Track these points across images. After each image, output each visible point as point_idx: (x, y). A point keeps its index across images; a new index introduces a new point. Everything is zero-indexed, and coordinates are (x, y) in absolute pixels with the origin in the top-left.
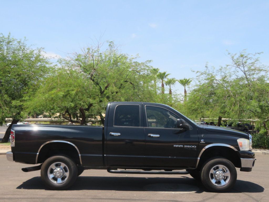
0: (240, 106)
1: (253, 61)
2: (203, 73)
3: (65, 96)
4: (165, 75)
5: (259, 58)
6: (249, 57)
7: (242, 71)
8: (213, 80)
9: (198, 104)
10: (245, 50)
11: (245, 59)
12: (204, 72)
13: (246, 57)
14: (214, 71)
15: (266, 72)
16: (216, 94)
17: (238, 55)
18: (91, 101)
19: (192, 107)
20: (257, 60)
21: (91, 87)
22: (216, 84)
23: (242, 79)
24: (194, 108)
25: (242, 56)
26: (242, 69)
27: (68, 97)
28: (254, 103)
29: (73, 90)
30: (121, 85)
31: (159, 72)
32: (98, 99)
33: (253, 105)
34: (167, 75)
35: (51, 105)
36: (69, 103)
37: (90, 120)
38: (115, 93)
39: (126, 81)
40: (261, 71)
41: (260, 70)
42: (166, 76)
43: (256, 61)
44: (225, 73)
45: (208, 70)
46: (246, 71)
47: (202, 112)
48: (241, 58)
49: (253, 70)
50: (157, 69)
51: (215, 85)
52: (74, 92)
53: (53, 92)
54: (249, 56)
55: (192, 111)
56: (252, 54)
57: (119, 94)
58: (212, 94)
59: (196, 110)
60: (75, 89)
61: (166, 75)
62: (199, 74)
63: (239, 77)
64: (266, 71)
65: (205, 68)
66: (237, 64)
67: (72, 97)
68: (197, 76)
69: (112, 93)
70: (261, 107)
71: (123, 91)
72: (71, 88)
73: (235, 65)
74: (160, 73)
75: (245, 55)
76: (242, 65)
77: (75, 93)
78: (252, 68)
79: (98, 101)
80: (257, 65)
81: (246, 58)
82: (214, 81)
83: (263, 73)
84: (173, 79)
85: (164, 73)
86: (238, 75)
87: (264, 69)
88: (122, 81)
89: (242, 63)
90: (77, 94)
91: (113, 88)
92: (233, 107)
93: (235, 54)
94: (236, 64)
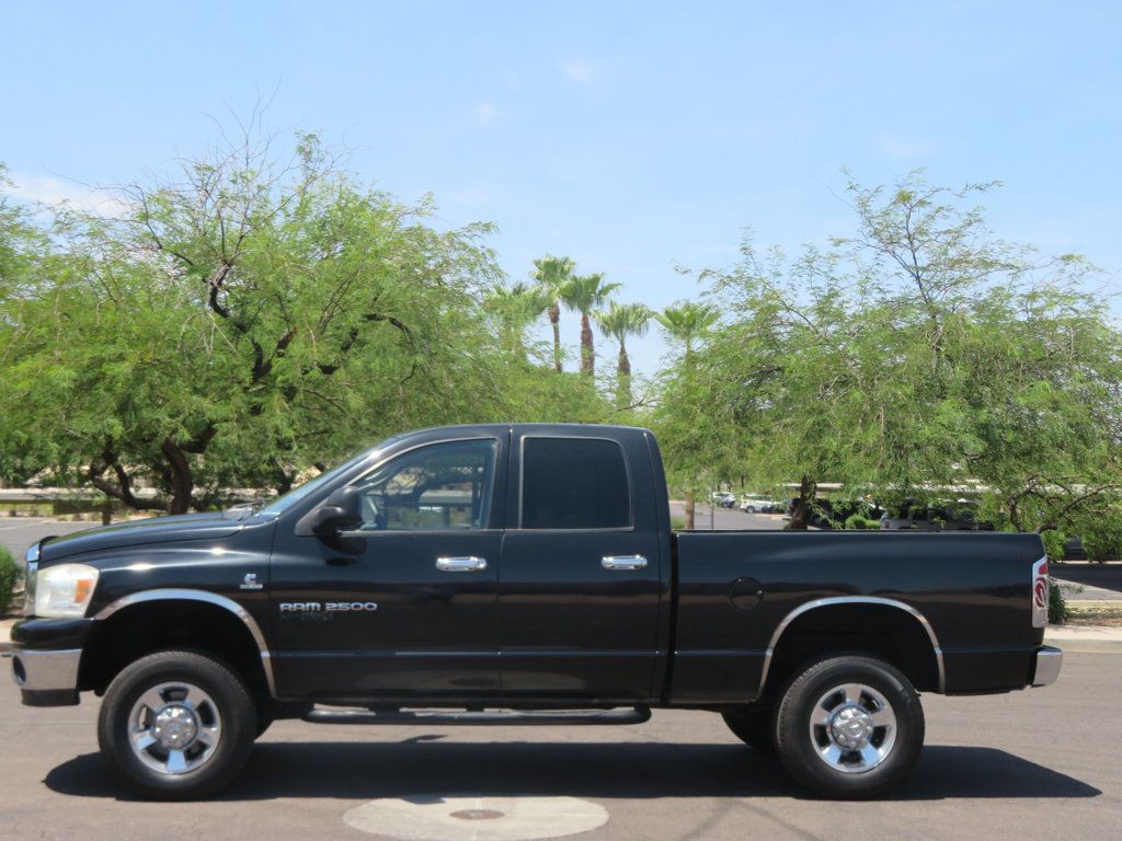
0: (890, 425)
1: (954, 222)
2: (729, 277)
3: (85, 386)
4: (596, 287)
5: (983, 208)
6: (936, 205)
7: (905, 266)
8: (774, 309)
9: (701, 418)
10: (921, 171)
11: (918, 215)
12: (734, 276)
13: (922, 203)
14: (781, 270)
15: (1012, 271)
16: (787, 373)
17: (889, 194)
18: (210, 408)
19: (674, 432)
20: (972, 220)
21: (209, 343)
22: (789, 329)
23: (903, 304)
24: (686, 437)
25: (904, 198)
26: (908, 258)
27: (101, 391)
28: (951, 411)
29: (121, 358)
30: (354, 333)
31: (571, 274)
32: (239, 401)
33: (945, 422)
34: (605, 291)
35: (22, 429)
36: (102, 420)
37: (232, 494)
38: (316, 373)
39: (371, 317)
40: (992, 267)
41: (988, 265)
42: (601, 292)
43: (969, 224)
44: (833, 279)
45: (752, 266)
46: (925, 269)
47: (720, 457)
48: (902, 211)
49: (953, 264)
50: (566, 260)
51: (783, 333)
52: (124, 369)
53: (23, 366)
54: (936, 201)
55: (678, 451)
56: (949, 189)
57: (340, 374)
58: (765, 373)
59: (695, 447)
60: (129, 351)
61: (600, 288)
62: (708, 283)
63: (889, 297)
64: (1012, 267)
65: (742, 257)
66: (885, 235)
67: (119, 388)
68: (703, 294)
69: (306, 372)
70: (984, 431)
71: (357, 363)
72: (111, 350)
73: (873, 241)
74: (575, 279)
75: (920, 196)
76: (905, 241)
77: (129, 370)
78: (953, 253)
79: (240, 408)
80: (973, 242)
81: (926, 210)
82: (780, 313)
83: (998, 278)
84: (635, 308)
85: (595, 281)
86: (889, 288)
87: (1003, 259)
88: (354, 318)
89: (905, 233)
90: (139, 376)
91: (309, 350)
92: (859, 430)
93: (875, 189)
94: (876, 233)
